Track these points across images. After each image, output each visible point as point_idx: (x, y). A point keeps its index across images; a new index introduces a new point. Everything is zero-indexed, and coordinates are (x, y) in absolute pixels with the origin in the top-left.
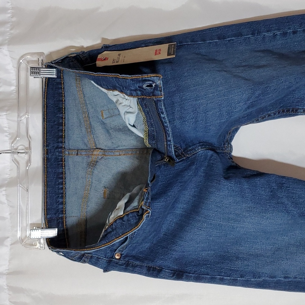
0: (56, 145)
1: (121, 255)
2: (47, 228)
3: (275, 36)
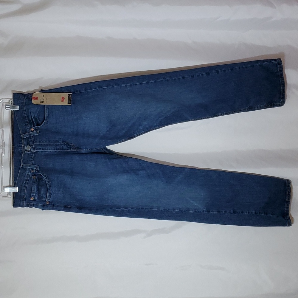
0: (19, 145)
1: (49, 202)
2: (13, 187)
3: (126, 86)
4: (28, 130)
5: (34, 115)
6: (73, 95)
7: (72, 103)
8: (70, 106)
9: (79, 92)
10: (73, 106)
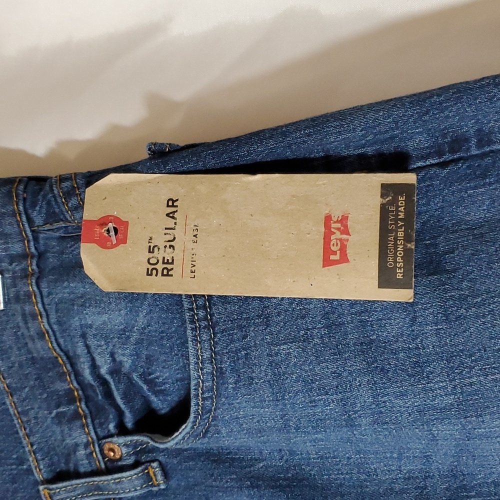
4: (82, 452)
5: (112, 355)
6: (427, 191)
7: (423, 283)
8: (405, 313)
9: (483, 146)
10: (432, 313)
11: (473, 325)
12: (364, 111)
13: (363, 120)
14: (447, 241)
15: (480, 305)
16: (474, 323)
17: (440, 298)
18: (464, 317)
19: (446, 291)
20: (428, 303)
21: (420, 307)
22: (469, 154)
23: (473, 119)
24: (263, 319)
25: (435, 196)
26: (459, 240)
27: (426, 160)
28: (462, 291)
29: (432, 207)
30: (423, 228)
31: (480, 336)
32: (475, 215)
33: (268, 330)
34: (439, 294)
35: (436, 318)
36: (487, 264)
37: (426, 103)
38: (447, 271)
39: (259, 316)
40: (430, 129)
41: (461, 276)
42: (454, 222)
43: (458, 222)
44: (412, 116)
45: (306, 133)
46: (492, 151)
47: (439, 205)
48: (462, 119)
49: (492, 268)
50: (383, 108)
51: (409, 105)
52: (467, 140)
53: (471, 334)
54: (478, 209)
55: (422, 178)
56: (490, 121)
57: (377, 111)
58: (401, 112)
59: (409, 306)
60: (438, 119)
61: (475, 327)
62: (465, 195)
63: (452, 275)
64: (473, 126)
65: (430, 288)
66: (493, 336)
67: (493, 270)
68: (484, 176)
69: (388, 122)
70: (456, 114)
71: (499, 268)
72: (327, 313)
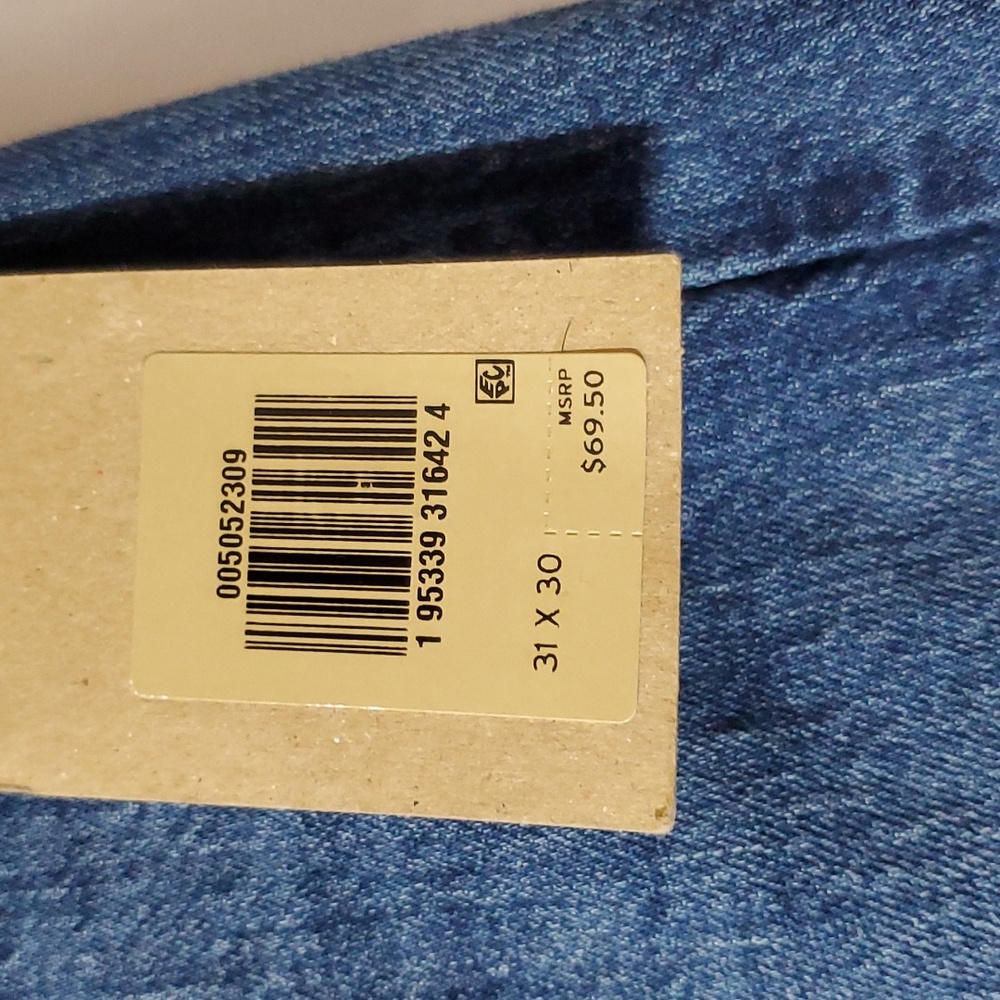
6: (719, 387)
7: (693, 762)
8: (622, 884)
9: (946, 207)
10: (729, 887)
11: (892, 937)
12: (465, 50)
13: (456, 87)
14: (795, 587)
15: (921, 855)
16: (893, 927)
17: (759, 822)
18: (856, 903)
19: (783, 796)
20: (713, 845)
21: (681, 858)
22: (887, 237)
23: (904, 93)
24: (71, 888)
25: (750, 407)
26: (843, 587)
27: (719, 263)
28: (850, 796)
29: (740, 445)
30: (704, 530)
31: (915, 980)
32: (908, 484)
33: (87, 933)
34: (755, 809)
35: (742, 904)
36: (953, 691)
37: (711, 18)
38: (790, 716)
39: (56, 877)
40: (731, 135)
41: (847, 734)
42: (824, 507)
43: (842, 509)
44: (655, 73)
45: (236, 142)
46: (980, 229)
47: (767, 441)
48: (858, 91)
49: (970, 707)
50: (539, 41)
51: (641, 28)
52: (882, 181)
53: (883, 973)
54: (920, 460)
55: (698, 332)
56: (976, 100)
57: (514, 52)
58: (608, 57)
59: (638, 856)
60: (760, 88)
61: (894, 944)
62: (870, 401)
63: (808, 730)
64: (905, 124)
65: (720, 782)
66: (970, 978)
67: (975, 715)
68: (947, 327)
69: (561, 101)
70: (836, 67)
71: (995, 707)
72: (317, 872)
